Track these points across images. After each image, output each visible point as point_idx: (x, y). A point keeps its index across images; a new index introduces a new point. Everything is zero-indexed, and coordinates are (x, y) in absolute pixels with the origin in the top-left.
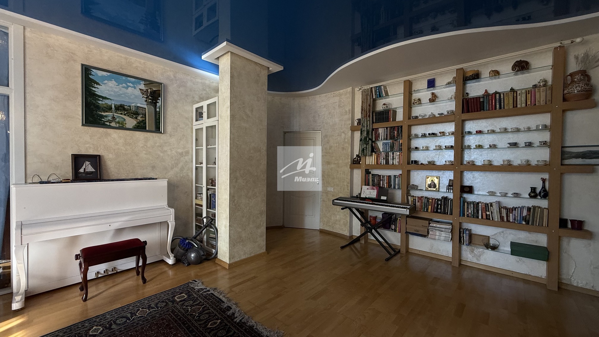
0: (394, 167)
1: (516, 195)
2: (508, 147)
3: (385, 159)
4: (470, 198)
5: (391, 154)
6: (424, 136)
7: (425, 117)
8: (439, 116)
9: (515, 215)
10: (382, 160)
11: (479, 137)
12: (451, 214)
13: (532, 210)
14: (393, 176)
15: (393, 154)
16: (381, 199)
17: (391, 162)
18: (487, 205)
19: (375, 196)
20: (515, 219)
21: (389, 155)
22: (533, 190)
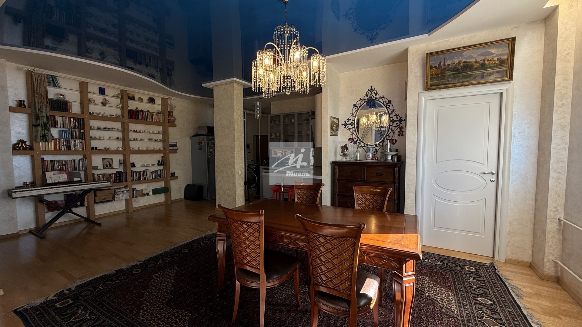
0: (76, 152)
1: (153, 165)
2: (148, 141)
3: (66, 145)
4: (134, 169)
5: (72, 141)
6: (99, 129)
7: (99, 115)
8: (110, 116)
9: (155, 175)
10: (63, 147)
11: (135, 133)
12: (126, 181)
13: (161, 171)
14: (77, 160)
15: (75, 141)
16: (74, 180)
17: (73, 148)
18: (144, 172)
19: (66, 180)
20: (155, 177)
21: (71, 142)
22: (159, 161)
